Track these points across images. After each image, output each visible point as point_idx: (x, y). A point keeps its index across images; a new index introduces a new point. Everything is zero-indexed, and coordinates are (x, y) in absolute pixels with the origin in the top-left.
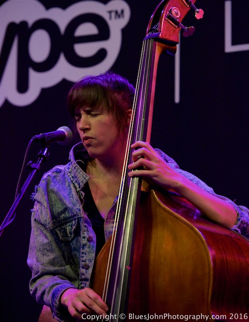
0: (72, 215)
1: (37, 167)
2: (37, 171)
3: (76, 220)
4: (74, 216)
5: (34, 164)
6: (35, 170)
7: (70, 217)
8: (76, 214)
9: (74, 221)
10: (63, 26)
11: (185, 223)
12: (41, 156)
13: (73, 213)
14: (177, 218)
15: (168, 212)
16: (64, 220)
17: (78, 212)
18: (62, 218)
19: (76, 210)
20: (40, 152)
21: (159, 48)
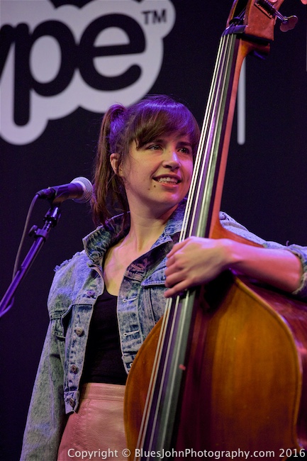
1: (44, 235)
2: (44, 239)
5: (39, 230)
6: (41, 239)
10: (78, 32)
12: (49, 218)
20: (48, 213)
21: (244, 48)
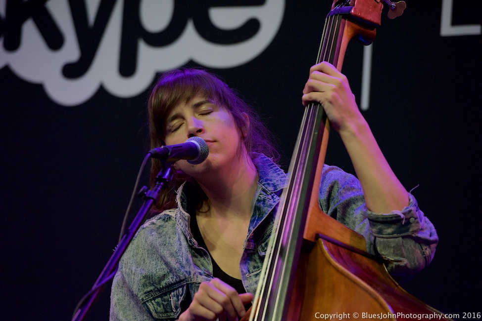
0: (178, 280)
1: (155, 197)
2: (154, 201)
3: (185, 288)
4: (181, 281)
5: (149, 191)
6: (151, 201)
7: (175, 284)
8: (183, 278)
9: (181, 289)
11: (366, 291)
12: (161, 179)
13: (179, 277)
14: (354, 282)
15: (342, 273)
16: (166, 287)
17: (187, 275)
18: (164, 285)
19: (185, 273)
21: (349, 29)
